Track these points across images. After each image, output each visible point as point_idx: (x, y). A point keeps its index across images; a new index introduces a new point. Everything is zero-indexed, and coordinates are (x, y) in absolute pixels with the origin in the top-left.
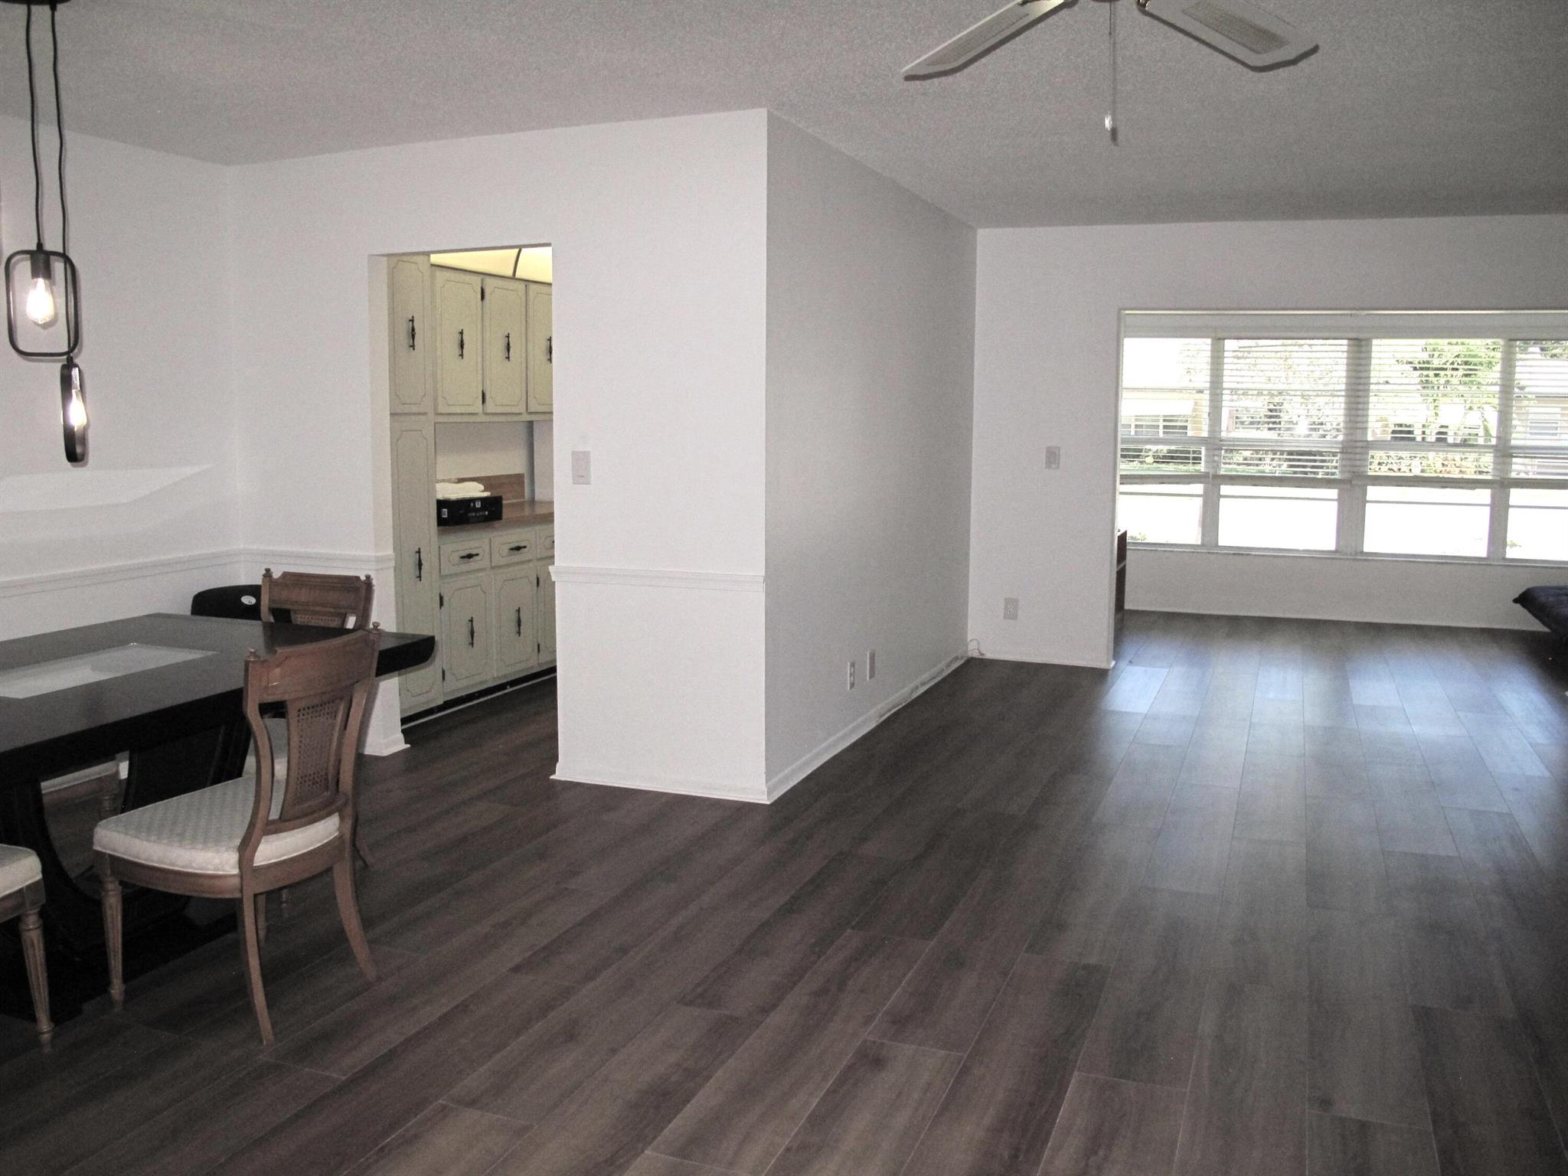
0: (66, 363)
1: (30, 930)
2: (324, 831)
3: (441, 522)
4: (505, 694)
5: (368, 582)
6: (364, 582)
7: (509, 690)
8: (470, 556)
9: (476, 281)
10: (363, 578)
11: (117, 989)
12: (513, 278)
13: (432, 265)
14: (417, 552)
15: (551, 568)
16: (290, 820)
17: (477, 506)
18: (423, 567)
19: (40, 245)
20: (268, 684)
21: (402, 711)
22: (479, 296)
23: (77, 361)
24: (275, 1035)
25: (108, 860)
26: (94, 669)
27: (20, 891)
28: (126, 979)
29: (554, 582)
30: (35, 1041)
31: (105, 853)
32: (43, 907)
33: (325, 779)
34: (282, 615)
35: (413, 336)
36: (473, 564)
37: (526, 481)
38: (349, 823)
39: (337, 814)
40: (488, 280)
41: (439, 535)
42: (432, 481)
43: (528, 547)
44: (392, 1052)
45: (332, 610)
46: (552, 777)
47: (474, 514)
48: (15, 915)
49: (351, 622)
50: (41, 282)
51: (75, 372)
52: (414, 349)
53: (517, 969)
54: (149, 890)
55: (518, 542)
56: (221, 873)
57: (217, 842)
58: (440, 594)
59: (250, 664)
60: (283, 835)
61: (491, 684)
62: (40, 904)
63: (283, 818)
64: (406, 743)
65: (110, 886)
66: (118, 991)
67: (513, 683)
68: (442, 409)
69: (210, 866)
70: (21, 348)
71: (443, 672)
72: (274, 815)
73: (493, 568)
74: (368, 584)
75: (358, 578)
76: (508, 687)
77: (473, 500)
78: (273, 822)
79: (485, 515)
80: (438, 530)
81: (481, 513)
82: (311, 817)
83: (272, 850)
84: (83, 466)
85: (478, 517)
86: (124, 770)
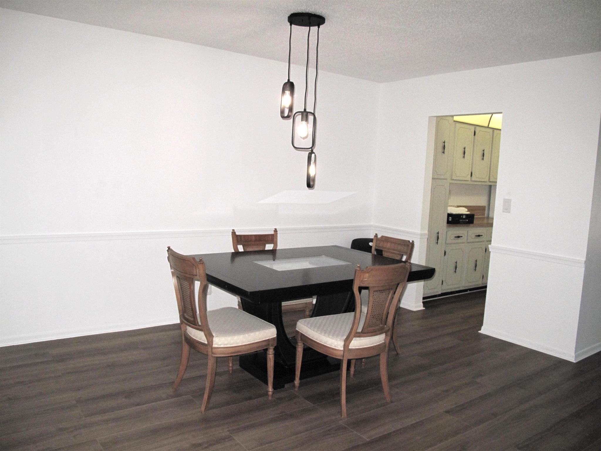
0: (310, 152)
1: (270, 354)
2: (378, 340)
3: (448, 222)
4: (467, 294)
5: (412, 243)
6: (411, 243)
7: (469, 292)
8: (459, 237)
9: (473, 128)
10: (411, 242)
11: (297, 382)
12: (488, 127)
13: (454, 121)
14: (437, 233)
15: (489, 246)
16: (365, 333)
17: (464, 217)
18: (439, 239)
19: (305, 110)
20: (363, 279)
21: (424, 294)
22: (473, 134)
23: (314, 151)
24: (347, 415)
25: (300, 334)
26: (310, 263)
27: (269, 340)
28: (301, 378)
29: (490, 252)
30: (266, 394)
31: (299, 332)
32: (275, 347)
33: (381, 320)
34: (379, 252)
35: (444, 148)
36: (460, 240)
37: (487, 209)
38: (389, 338)
39: (385, 334)
40: (477, 128)
41: (447, 227)
42: (446, 206)
43: (483, 235)
44: (389, 434)
45: (398, 253)
46: (479, 332)
47: (462, 220)
48: (265, 348)
49: (404, 258)
50: (304, 122)
51: (313, 155)
52: (444, 154)
53: (447, 412)
54: (311, 349)
55: (479, 233)
56: (336, 348)
57: (337, 336)
58: (445, 251)
59: (357, 271)
60: (362, 338)
61: (461, 289)
62: (274, 346)
63: (362, 332)
64: (424, 307)
65: (299, 344)
66: (297, 383)
67: (470, 290)
68: (454, 178)
69: (333, 345)
70: (295, 146)
71: (442, 281)
72: (360, 330)
73: (468, 243)
74: (413, 244)
75: (409, 241)
76: (468, 291)
77: (462, 215)
78: (359, 333)
79: (467, 221)
80: (447, 226)
81: (465, 220)
82: (374, 333)
83: (357, 343)
84: (312, 189)
85: (464, 222)
86: (314, 301)
